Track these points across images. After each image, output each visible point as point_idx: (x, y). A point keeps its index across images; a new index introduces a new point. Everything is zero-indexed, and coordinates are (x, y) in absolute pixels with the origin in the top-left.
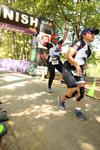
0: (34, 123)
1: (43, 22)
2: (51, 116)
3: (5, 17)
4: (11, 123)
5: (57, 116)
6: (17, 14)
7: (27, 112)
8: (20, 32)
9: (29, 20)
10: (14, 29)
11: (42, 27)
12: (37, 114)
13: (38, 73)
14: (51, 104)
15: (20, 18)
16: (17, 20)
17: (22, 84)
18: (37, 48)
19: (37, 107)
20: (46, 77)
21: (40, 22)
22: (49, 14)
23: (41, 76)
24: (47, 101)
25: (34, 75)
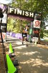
0: (32, 69)
1: (36, 14)
2: (41, 66)
3: (18, 13)
4: (20, 67)
5: (44, 67)
6: (24, 11)
7: (28, 62)
9: (29, 14)
10: (22, 19)
11: (35, 17)
13: (33, 41)
14: (40, 59)
15: (25, 13)
16: (23, 14)
18: (33, 28)
19: (33, 60)
21: (34, 15)
22: (39, 10)
24: (38, 56)
25: (31, 42)
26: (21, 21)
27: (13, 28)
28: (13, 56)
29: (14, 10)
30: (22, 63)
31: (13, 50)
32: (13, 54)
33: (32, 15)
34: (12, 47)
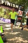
1: (20, 7)
3: (8, 5)
9: (15, 6)
10: (10, 9)
14: (22, 37)
19: (17, 38)
20: (20, 26)
22: (22, 4)
23: (18, 26)
25: (16, 25)
26: (10, 10)
27: (4, 15)
28: (3, 35)
29: (5, 2)
30: (9, 40)
31: (3, 31)
32: (3, 34)
34: (3, 28)
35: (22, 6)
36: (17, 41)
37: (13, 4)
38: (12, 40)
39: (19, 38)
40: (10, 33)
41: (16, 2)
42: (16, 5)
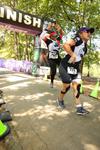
0: (37, 124)
1: (46, 23)
3: (8, 17)
4: (14, 123)
5: (60, 117)
7: (30, 113)
8: (23, 32)
9: (32, 20)
10: (17, 30)
12: (40, 114)
13: (41, 73)
14: (54, 104)
15: (23, 19)
16: (20, 21)
17: (25, 84)
18: (40, 48)
19: (40, 107)
23: (43, 76)
24: (50, 101)
25: (37, 76)
30: (18, 115)
33: (37, 22)
35: (52, 22)
36: (40, 117)
37: (26, 17)
38: (28, 115)
39: (47, 106)
40: (22, 98)
41: (34, 10)
42: (35, 19)
